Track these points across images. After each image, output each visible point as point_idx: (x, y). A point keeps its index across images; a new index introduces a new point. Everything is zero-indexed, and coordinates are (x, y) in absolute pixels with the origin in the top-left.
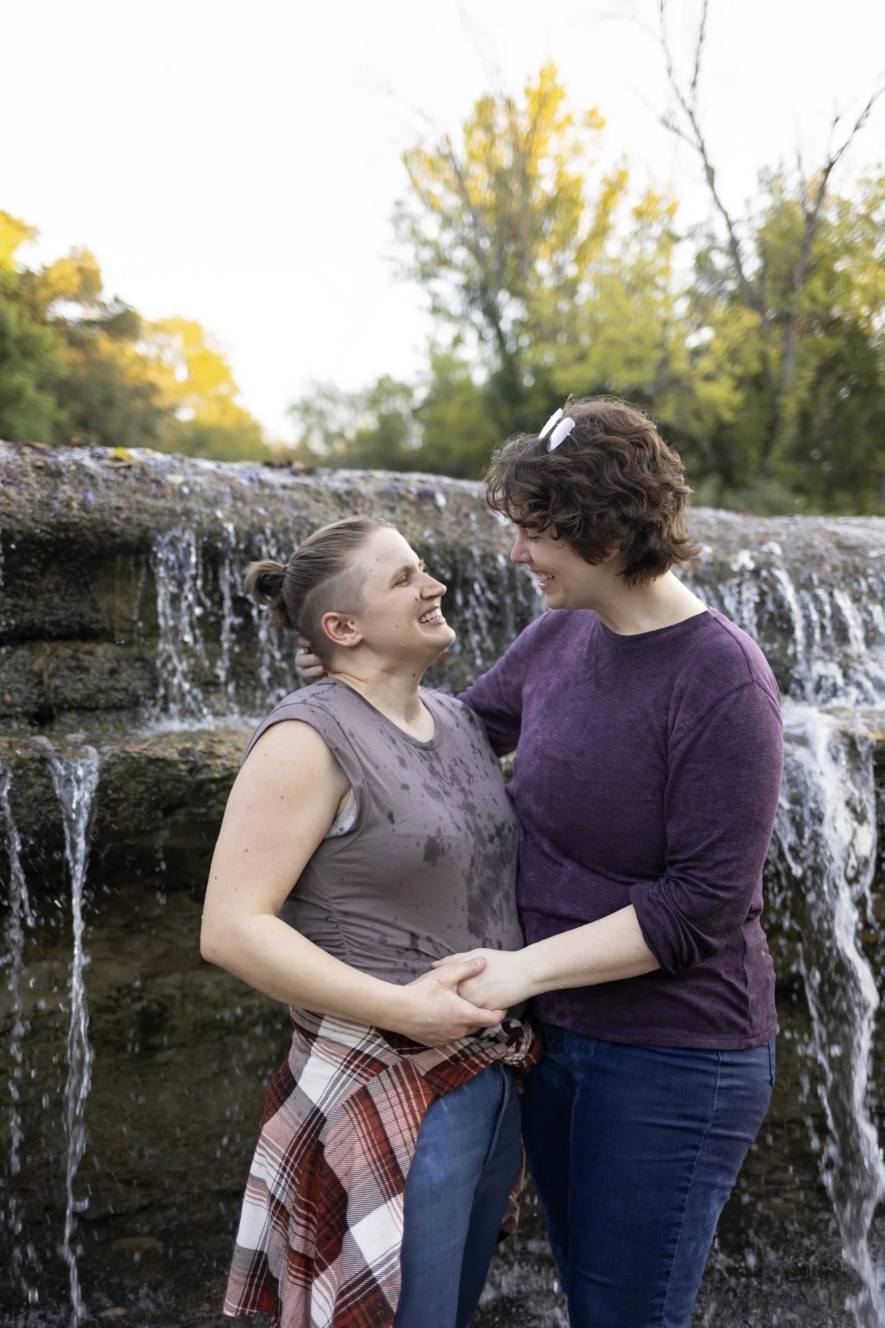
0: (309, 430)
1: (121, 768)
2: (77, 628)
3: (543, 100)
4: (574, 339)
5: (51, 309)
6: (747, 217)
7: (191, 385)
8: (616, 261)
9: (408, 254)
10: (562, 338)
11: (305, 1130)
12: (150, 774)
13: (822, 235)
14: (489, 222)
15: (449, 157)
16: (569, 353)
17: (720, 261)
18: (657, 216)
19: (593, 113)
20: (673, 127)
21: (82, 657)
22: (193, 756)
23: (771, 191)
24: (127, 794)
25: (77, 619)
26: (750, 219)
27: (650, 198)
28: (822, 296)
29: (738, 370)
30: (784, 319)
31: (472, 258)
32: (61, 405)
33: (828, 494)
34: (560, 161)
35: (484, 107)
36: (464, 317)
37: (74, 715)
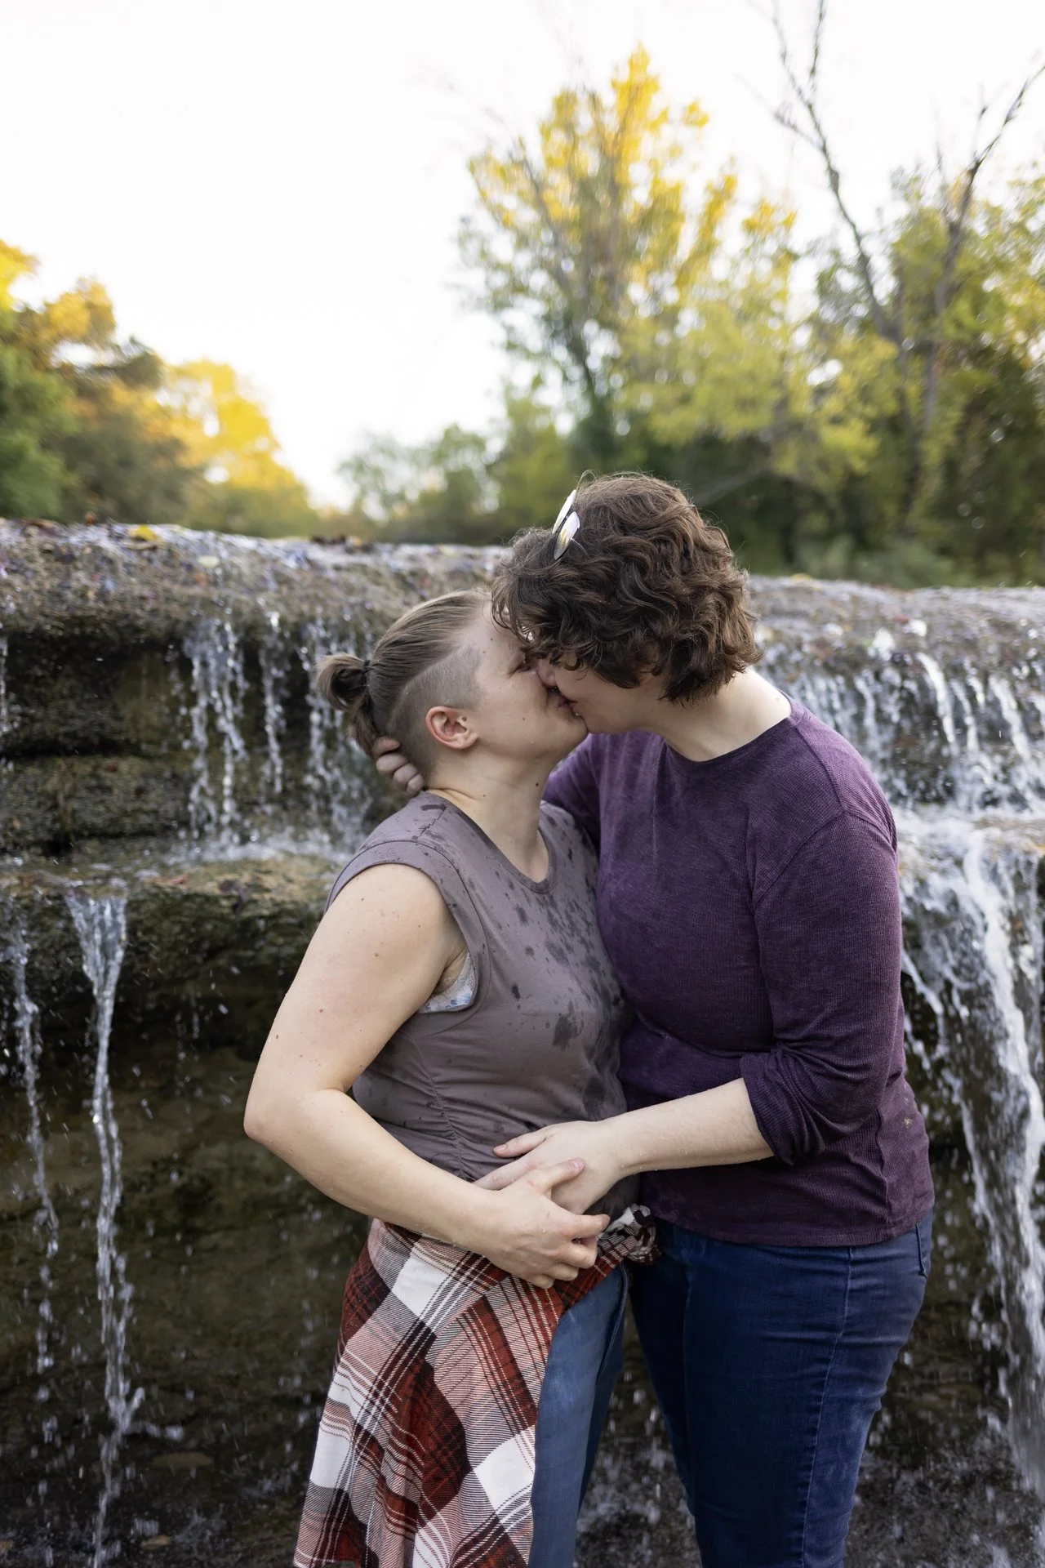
0: (364, 492)
1: (153, 906)
2: (96, 740)
3: (634, 93)
4: (675, 378)
5: (55, 353)
6: (878, 229)
7: (221, 441)
8: (724, 284)
9: (477, 280)
10: (662, 377)
11: (404, 1348)
12: (186, 913)
13: (968, 248)
14: (573, 241)
15: (524, 164)
16: (670, 394)
17: (847, 281)
18: (771, 229)
19: (693, 108)
20: (789, 122)
21: (103, 774)
22: (237, 889)
23: (907, 198)
24: (160, 936)
25: (97, 729)
26: (882, 231)
27: (763, 208)
28: (969, 321)
29: (871, 411)
30: (925, 349)
31: (554, 283)
32: (70, 467)
33: (979, 556)
34: (654, 166)
35: (564, 103)
36: (545, 355)
37: (95, 843)
